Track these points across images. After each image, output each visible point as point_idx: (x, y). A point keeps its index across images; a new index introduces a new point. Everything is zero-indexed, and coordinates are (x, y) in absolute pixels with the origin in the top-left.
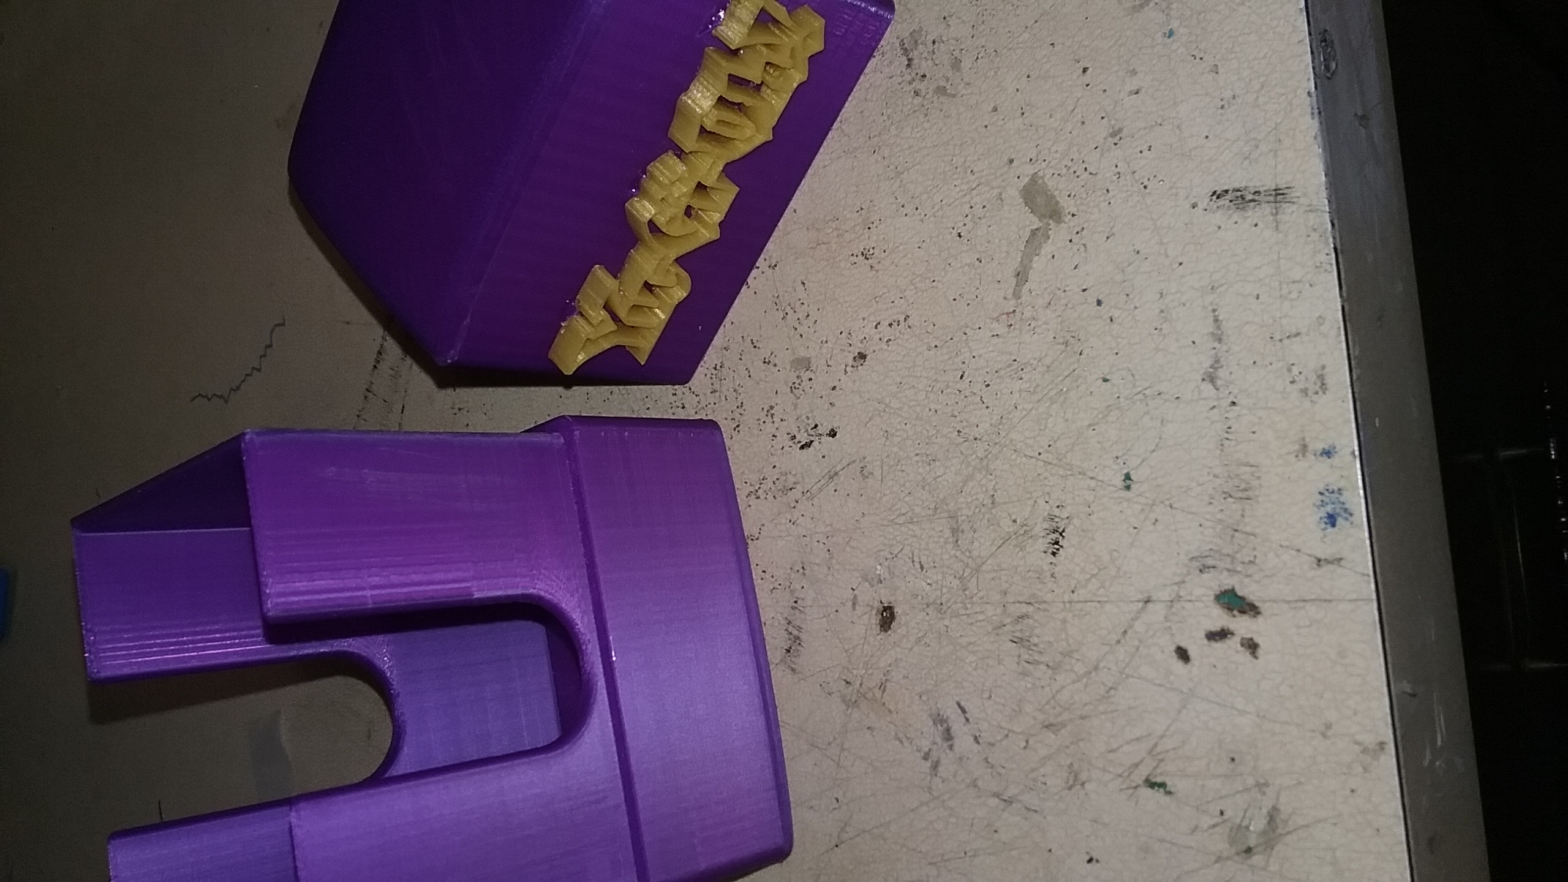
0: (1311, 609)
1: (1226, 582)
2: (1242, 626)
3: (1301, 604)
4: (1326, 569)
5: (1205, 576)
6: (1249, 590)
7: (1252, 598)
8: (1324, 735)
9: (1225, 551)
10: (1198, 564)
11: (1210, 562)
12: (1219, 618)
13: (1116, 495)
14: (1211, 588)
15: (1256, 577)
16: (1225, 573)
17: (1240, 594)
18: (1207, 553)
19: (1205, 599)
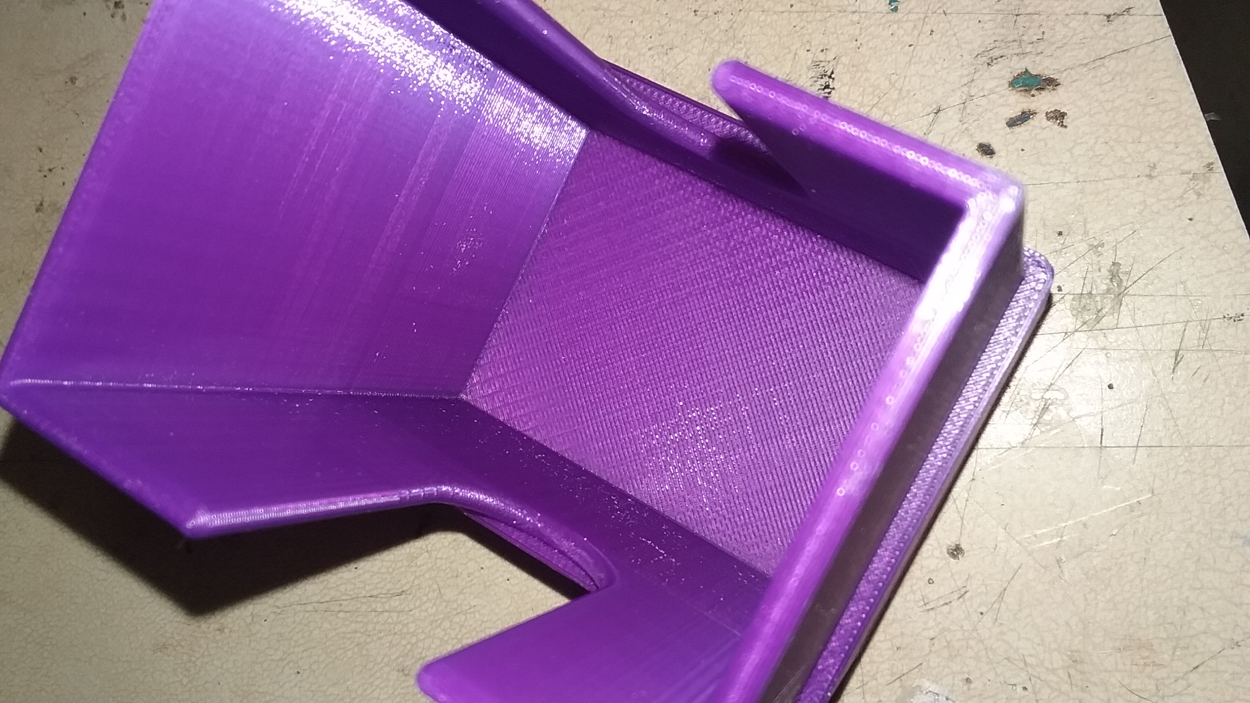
0: (1111, 64)
1: (1017, 67)
2: (1044, 102)
3: (1098, 63)
4: (1117, 22)
5: (994, 68)
6: (1041, 67)
7: (1049, 73)
8: (1150, 177)
9: (1011, 38)
10: (984, 59)
11: (996, 53)
12: (1017, 103)
13: (883, 21)
14: (1003, 77)
15: (1048, 52)
16: (1015, 57)
17: (1034, 72)
18: (993, 46)
19: (998, 89)
